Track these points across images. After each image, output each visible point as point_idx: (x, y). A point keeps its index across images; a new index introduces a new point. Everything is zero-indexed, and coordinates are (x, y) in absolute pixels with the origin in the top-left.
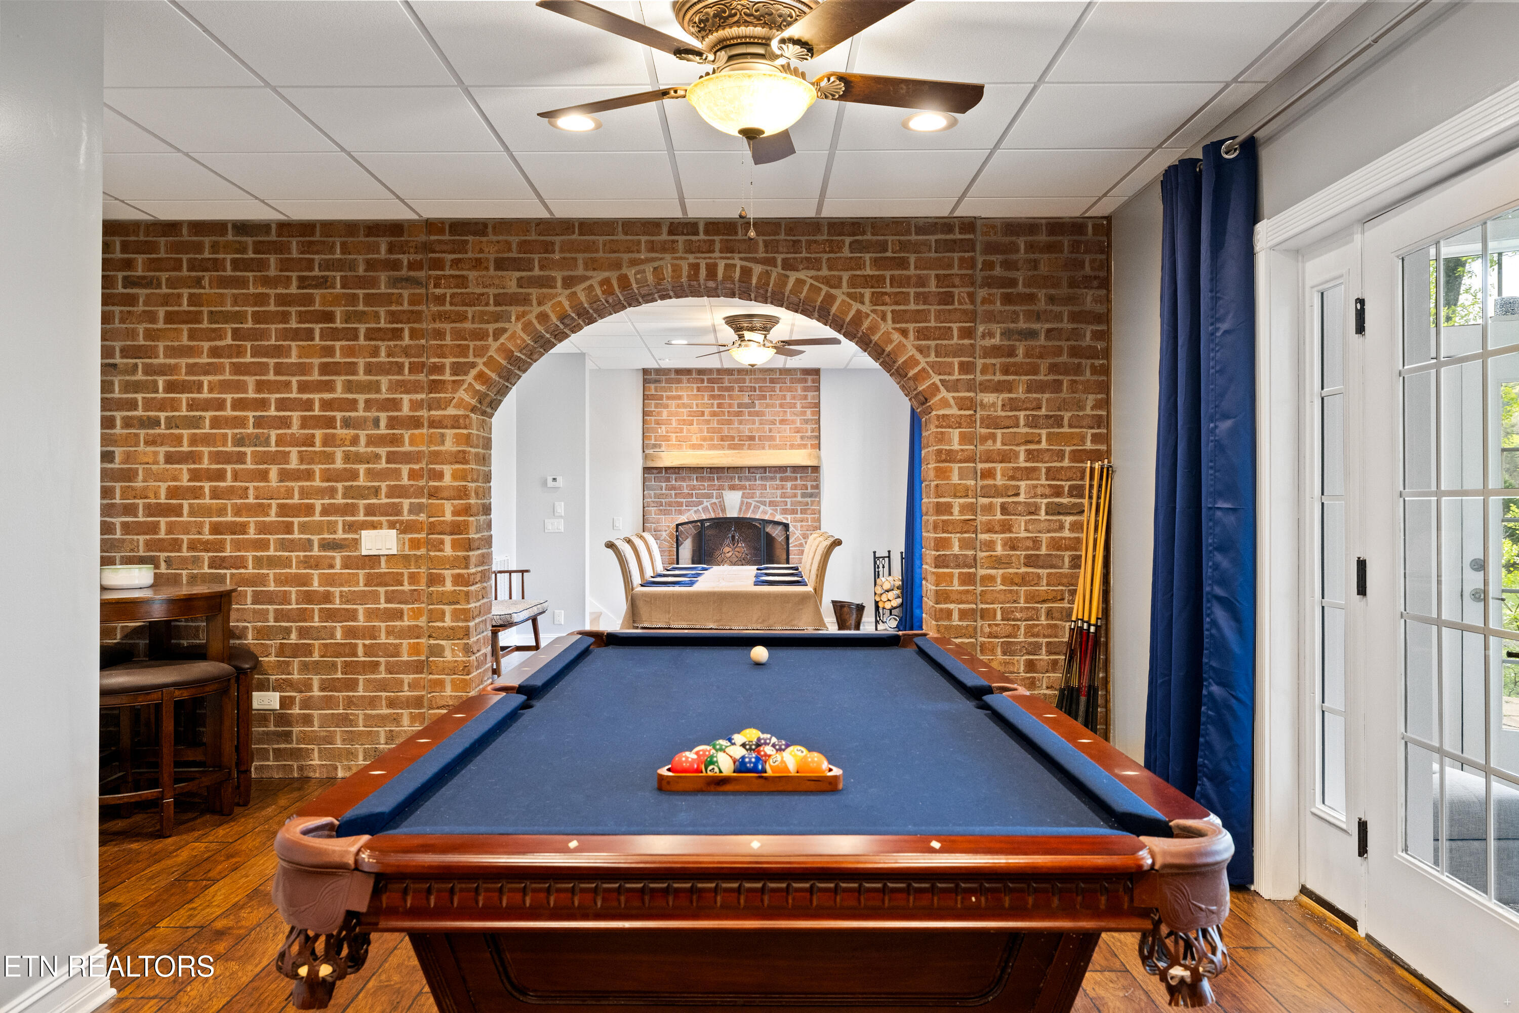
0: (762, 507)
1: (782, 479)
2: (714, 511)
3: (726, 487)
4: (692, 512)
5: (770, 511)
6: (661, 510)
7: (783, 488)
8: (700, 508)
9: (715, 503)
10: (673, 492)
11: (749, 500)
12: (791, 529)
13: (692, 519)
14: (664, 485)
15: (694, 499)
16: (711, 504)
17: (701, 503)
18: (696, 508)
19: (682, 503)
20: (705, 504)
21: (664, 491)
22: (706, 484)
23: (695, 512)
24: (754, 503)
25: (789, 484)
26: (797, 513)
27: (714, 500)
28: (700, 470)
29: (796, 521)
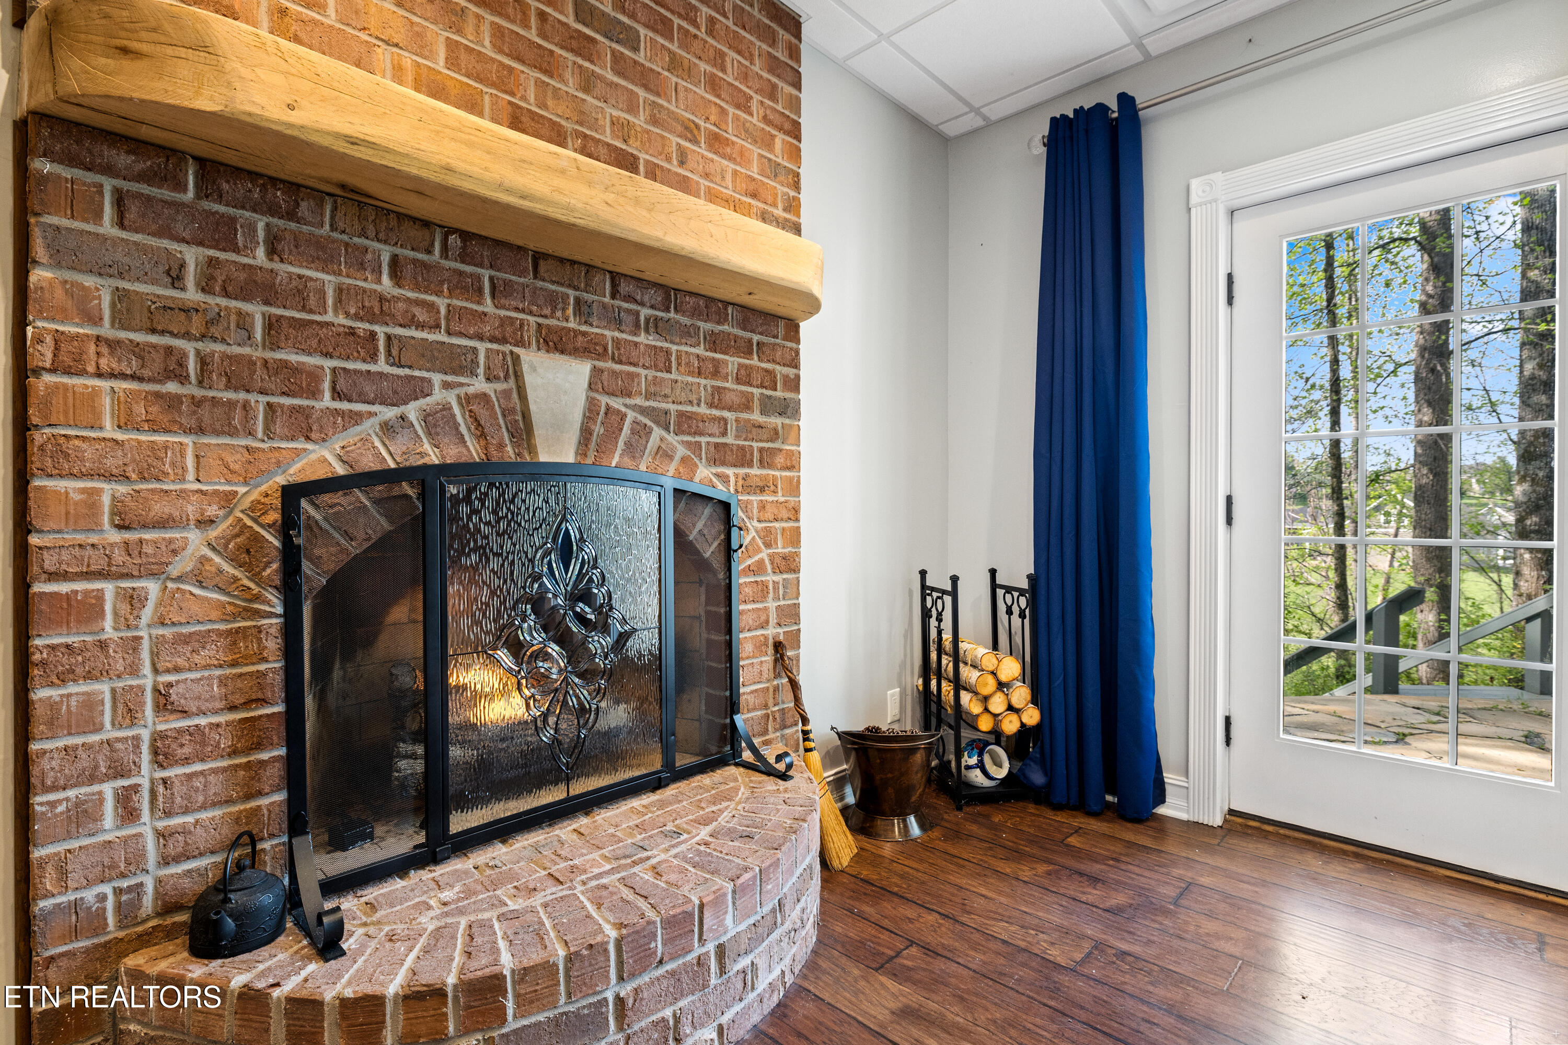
0: (657, 432)
1: (715, 342)
2: (481, 434)
3: (530, 333)
4: (369, 426)
5: (681, 451)
6: (173, 402)
7: (716, 374)
8: (412, 411)
9: (483, 397)
10: (257, 311)
11: (617, 403)
12: (738, 515)
13: (368, 464)
14: (192, 256)
15: (382, 366)
16: (466, 401)
17: (420, 389)
18: (390, 413)
19: (314, 376)
20: (438, 395)
21: (191, 294)
22: (442, 303)
23: (387, 429)
24: (631, 415)
25: (732, 362)
26: (750, 465)
27: (479, 385)
28: (415, 233)
29: (748, 487)
